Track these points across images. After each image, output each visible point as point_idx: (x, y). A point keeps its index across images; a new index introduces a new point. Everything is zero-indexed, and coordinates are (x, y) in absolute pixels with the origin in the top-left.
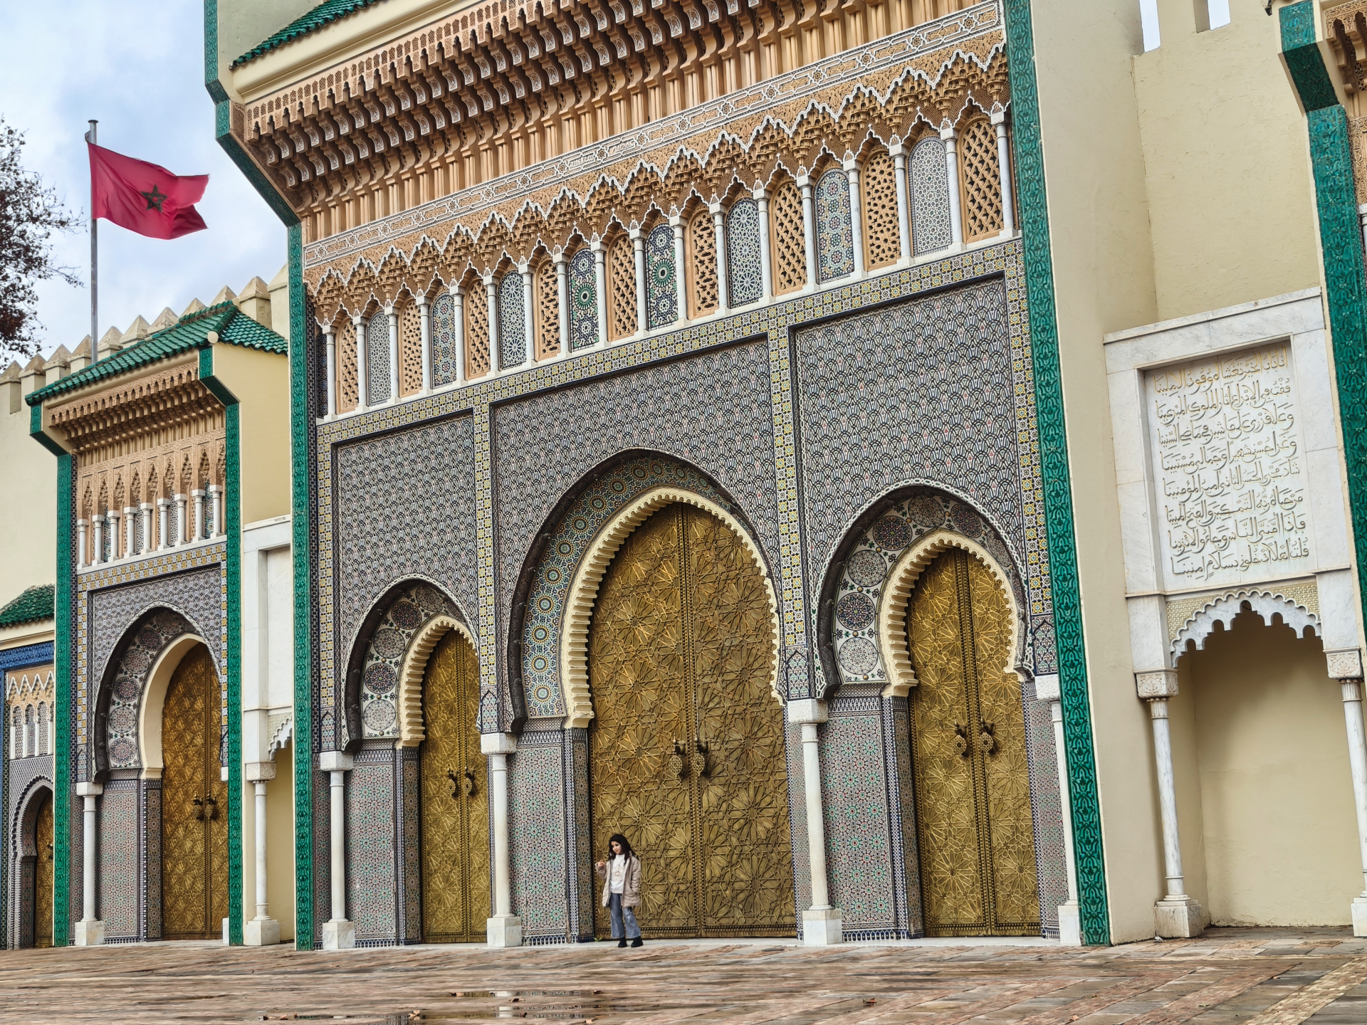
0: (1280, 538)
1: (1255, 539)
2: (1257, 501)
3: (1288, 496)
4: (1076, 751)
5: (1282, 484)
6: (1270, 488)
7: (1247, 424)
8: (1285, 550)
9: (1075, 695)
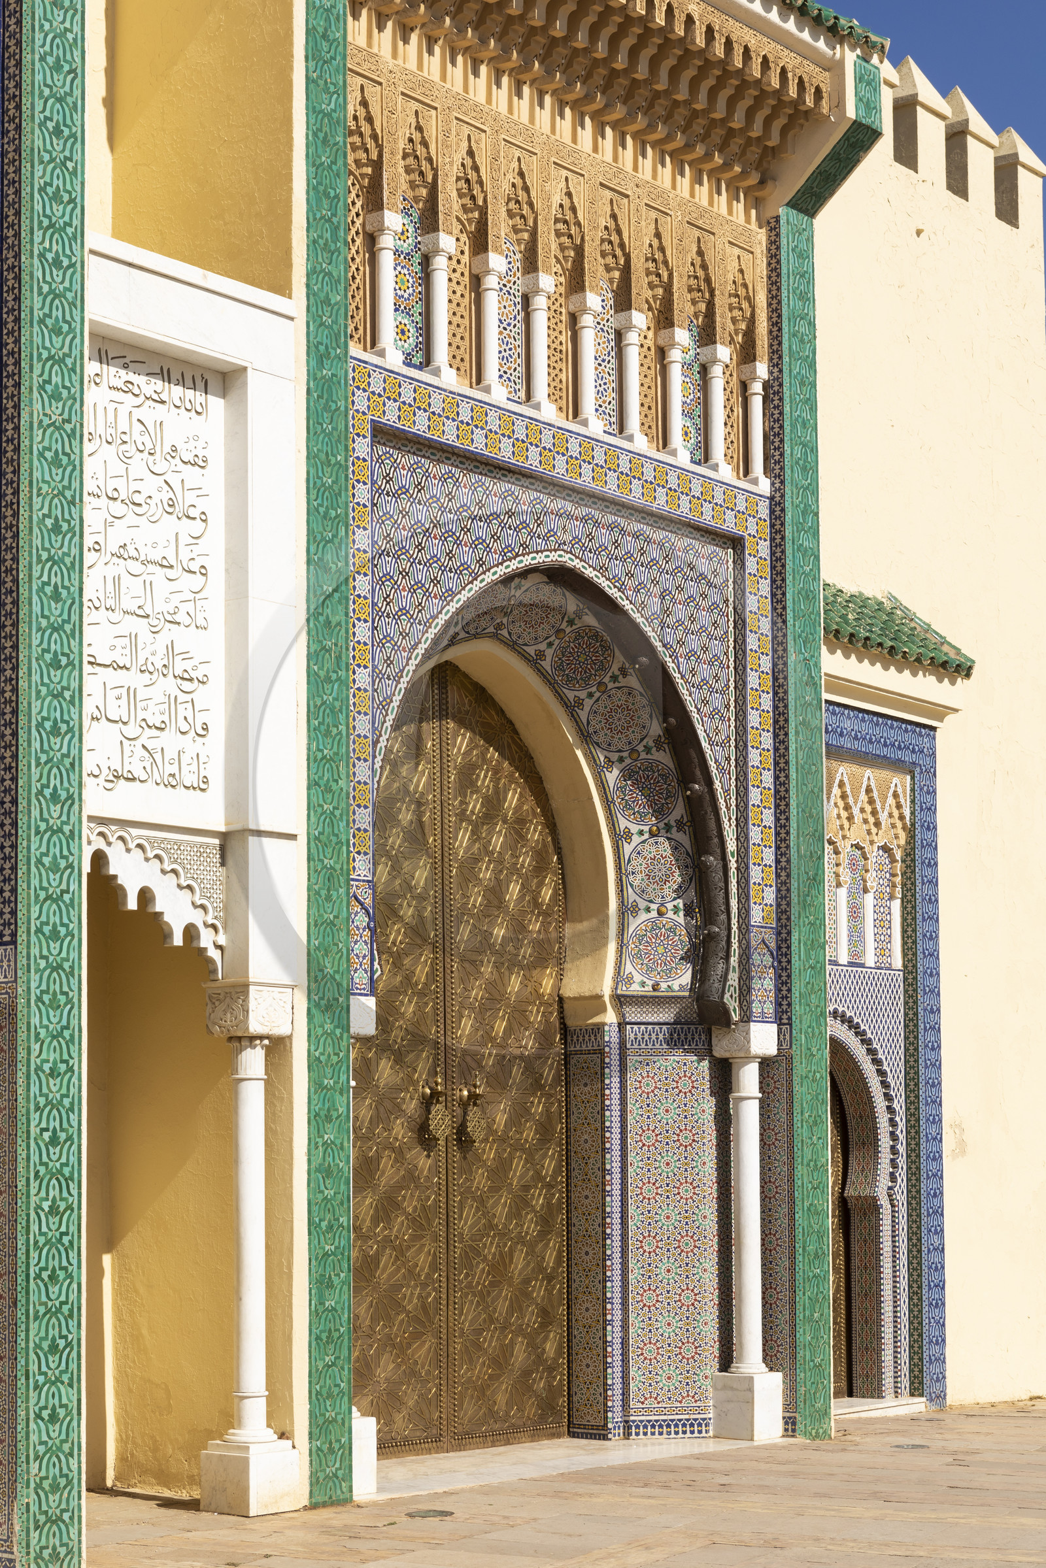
0: (170, 741)
1: (131, 731)
2: (141, 661)
3: (188, 665)
4: (46, 1135)
5: (183, 638)
6: (163, 639)
7: (138, 498)
8: (174, 769)
9: (54, 1005)
